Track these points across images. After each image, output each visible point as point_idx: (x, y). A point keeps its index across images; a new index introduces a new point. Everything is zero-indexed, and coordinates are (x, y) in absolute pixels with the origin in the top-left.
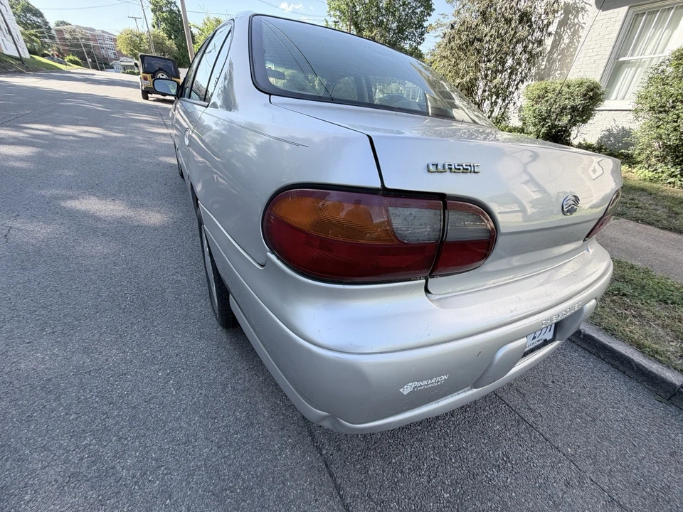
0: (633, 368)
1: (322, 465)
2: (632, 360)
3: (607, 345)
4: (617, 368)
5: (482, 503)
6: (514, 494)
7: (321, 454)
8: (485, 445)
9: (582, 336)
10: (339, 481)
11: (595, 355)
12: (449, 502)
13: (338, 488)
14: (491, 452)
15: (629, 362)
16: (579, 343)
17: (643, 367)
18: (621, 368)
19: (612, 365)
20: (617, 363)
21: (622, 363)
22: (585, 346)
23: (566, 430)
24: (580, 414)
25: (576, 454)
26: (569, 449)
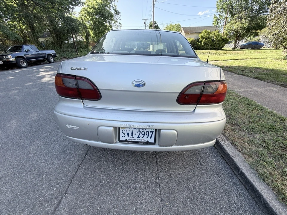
0: (261, 201)
1: (83, 158)
2: (262, 196)
3: (250, 182)
4: (254, 198)
5: (111, 192)
6: (124, 197)
7: (85, 155)
8: (132, 180)
9: (240, 172)
10: (83, 163)
11: (244, 185)
12: (102, 185)
13: (81, 164)
14: (131, 183)
15: (260, 197)
16: (238, 176)
17: (267, 203)
18: (256, 199)
19: (251, 196)
20: (253, 195)
21: (256, 195)
22: (240, 178)
23: (176, 198)
24: (193, 199)
25: (169, 207)
26: (167, 204)
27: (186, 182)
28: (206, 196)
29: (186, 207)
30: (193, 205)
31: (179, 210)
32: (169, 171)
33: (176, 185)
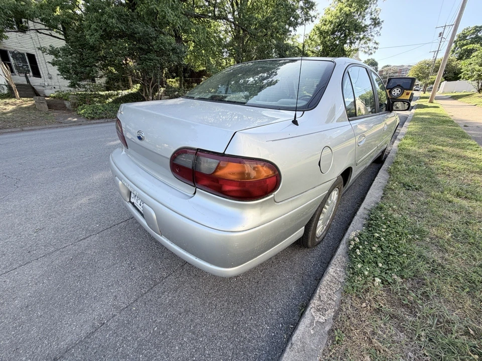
23: (149, 313)
24: (161, 333)
25: (131, 312)
26: (134, 309)
27: (182, 310)
28: (177, 348)
29: (143, 331)
30: (152, 338)
31: (134, 326)
32: (183, 283)
33: (169, 302)
